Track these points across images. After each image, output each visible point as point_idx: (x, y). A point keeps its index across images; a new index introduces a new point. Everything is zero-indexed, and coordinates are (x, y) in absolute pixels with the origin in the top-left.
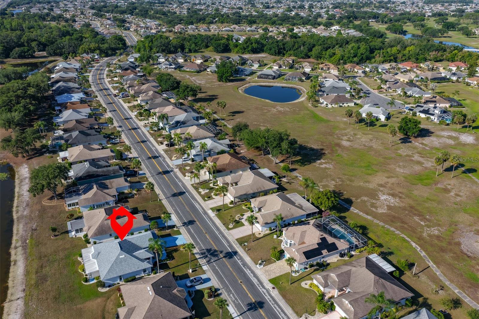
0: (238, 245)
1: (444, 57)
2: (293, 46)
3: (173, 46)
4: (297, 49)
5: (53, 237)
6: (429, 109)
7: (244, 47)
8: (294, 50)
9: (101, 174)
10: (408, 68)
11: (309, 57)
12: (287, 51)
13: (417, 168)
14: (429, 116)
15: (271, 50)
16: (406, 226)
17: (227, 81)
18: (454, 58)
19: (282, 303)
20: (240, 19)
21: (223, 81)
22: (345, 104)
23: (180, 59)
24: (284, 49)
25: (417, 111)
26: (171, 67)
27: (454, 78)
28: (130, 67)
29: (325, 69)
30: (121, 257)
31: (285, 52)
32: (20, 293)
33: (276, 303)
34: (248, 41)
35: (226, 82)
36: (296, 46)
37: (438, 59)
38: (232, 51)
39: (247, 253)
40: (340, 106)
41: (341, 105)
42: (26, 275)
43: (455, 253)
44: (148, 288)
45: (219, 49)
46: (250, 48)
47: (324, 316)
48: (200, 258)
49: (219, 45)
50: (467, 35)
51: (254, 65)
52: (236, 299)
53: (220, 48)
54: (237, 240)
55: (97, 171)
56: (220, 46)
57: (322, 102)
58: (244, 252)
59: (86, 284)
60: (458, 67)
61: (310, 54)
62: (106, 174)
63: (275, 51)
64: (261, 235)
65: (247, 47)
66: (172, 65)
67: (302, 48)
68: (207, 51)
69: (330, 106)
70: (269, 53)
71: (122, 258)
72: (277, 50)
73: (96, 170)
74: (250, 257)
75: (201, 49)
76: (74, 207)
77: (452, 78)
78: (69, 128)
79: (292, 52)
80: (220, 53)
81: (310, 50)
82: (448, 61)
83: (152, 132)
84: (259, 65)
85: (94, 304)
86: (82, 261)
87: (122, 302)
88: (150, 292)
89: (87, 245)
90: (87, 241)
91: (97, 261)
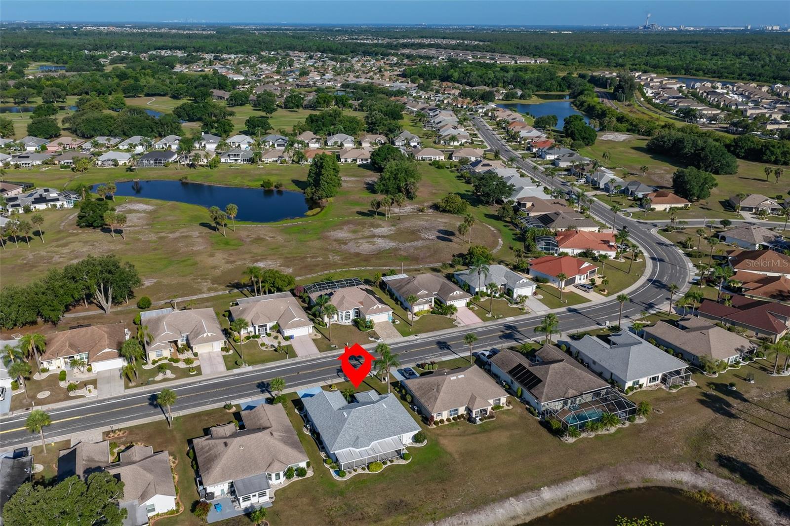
6: (41, 196)
14: (53, 203)
25: (29, 203)
30: (385, 407)
33: (439, 336)
44: (452, 378)
59: (410, 459)
64: (320, 335)
71: (387, 407)
86: (354, 473)
87: (446, 423)
88: (459, 377)
89: (306, 477)
90: (301, 472)
91: (378, 440)
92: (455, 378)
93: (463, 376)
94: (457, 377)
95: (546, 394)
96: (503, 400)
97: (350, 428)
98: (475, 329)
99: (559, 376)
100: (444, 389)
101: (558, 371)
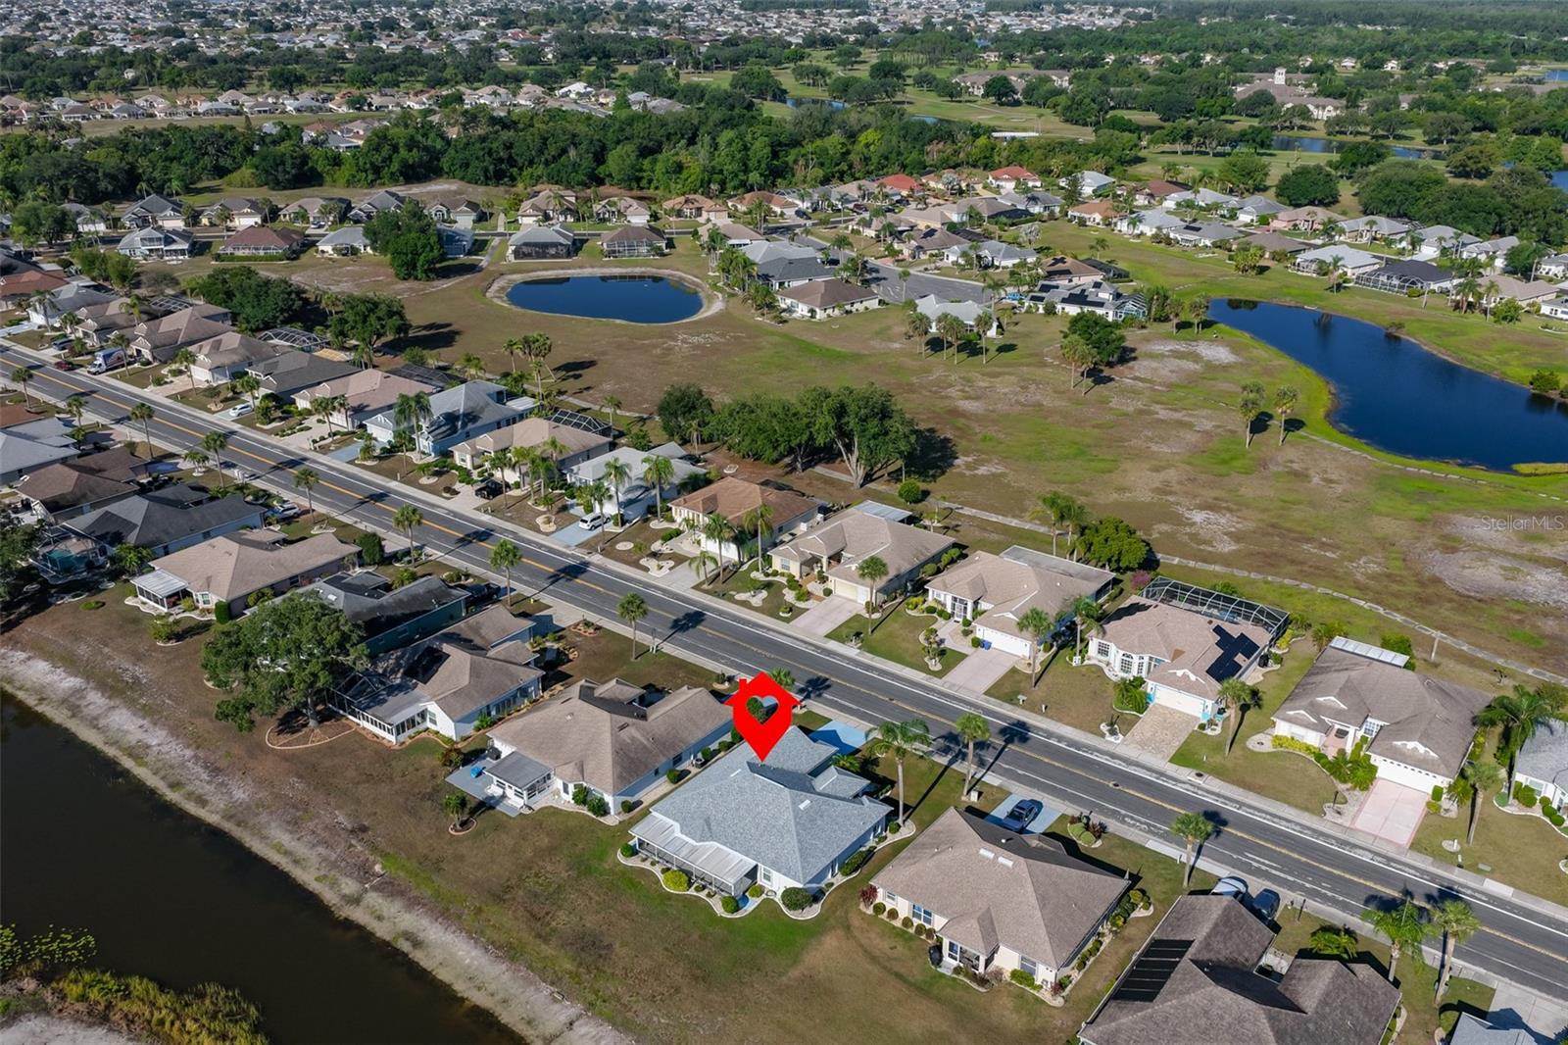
0: (1007, 705)
1: (962, 155)
2: (541, 152)
3: (106, 175)
4: (555, 159)
5: (455, 828)
6: (1083, 291)
7: (372, 164)
8: (547, 163)
9: (399, 612)
10: (905, 193)
11: (600, 182)
12: (521, 169)
13: (1191, 437)
14: (1091, 309)
15: (467, 165)
16: (1306, 568)
17: (432, 276)
18: (991, 156)
19: (1251, 799)
20: (241, 71)
21: (416, 278)
22: (856, 306)
23: (170, 218)
24: (512, 162)
25: (1057, 300)
26: (174, 247)
27: (1036, 209)
28: (15, 262)
29: (687, 212)
30: (802, 806)
31: (515, 171)
32: (556, 1007)
33: (1241, 804)
34: (379, 140)
35: (429, 279)
36: (553, 150)
37: (952, 164)
38: (328, 179)
39: (1051, 718)
40: (847, 312)
41: (848, 307)
42: (512, 959)
43: (1450, 600)
44: (983, 852)
45: (281, 177)
46: (395, 167)
47: (1367, 797)
48: (951, 762)
49: (280, 162)
50: (951, 96)
51: (458, 218)
52: (1149, 825)
53: (286, 172)
54: (988, 693)
55: (381, 607)
56: (283, 163)
57: (783, 306)
58: (1040, 718)
59: (737, 915)
60: (1018, 183)
61: (601, 170)
62: (414, 610)
63: (486, 170)
64: (1038, 669)
65: (383, 161)
66: (174, 241)
67: (572, 153)
68: (230, 184)
69: (820, 315)
70: (462, 179)
71: (807, 810)
72: (491, 168)
73: (375, 602)
74: (1068, 724)
75: (200, 179)
76: (411, 732)
77: (1031, 210)
78: (62, 496)
79: (540, 170)
80: (285, 188)
81: (600, 158)
82: (974, 166)
83: (369, 463)
84: (473, 216)
85: (827, 954)
86: (646, 865)
87: (898, 923)
88: (1001, 860)
89: (601, 819)
90: (601, 809)
91: (725, 844)
92: (991, 855)
93: (1010, 863)
94: (996, 857)
95: (1118, 1031)
96: (1045, 975)
97: (712, 796)
98: (1355, 846)
99: (1203, 1022)
100: (947, 856)
101: (1215, 1011)
